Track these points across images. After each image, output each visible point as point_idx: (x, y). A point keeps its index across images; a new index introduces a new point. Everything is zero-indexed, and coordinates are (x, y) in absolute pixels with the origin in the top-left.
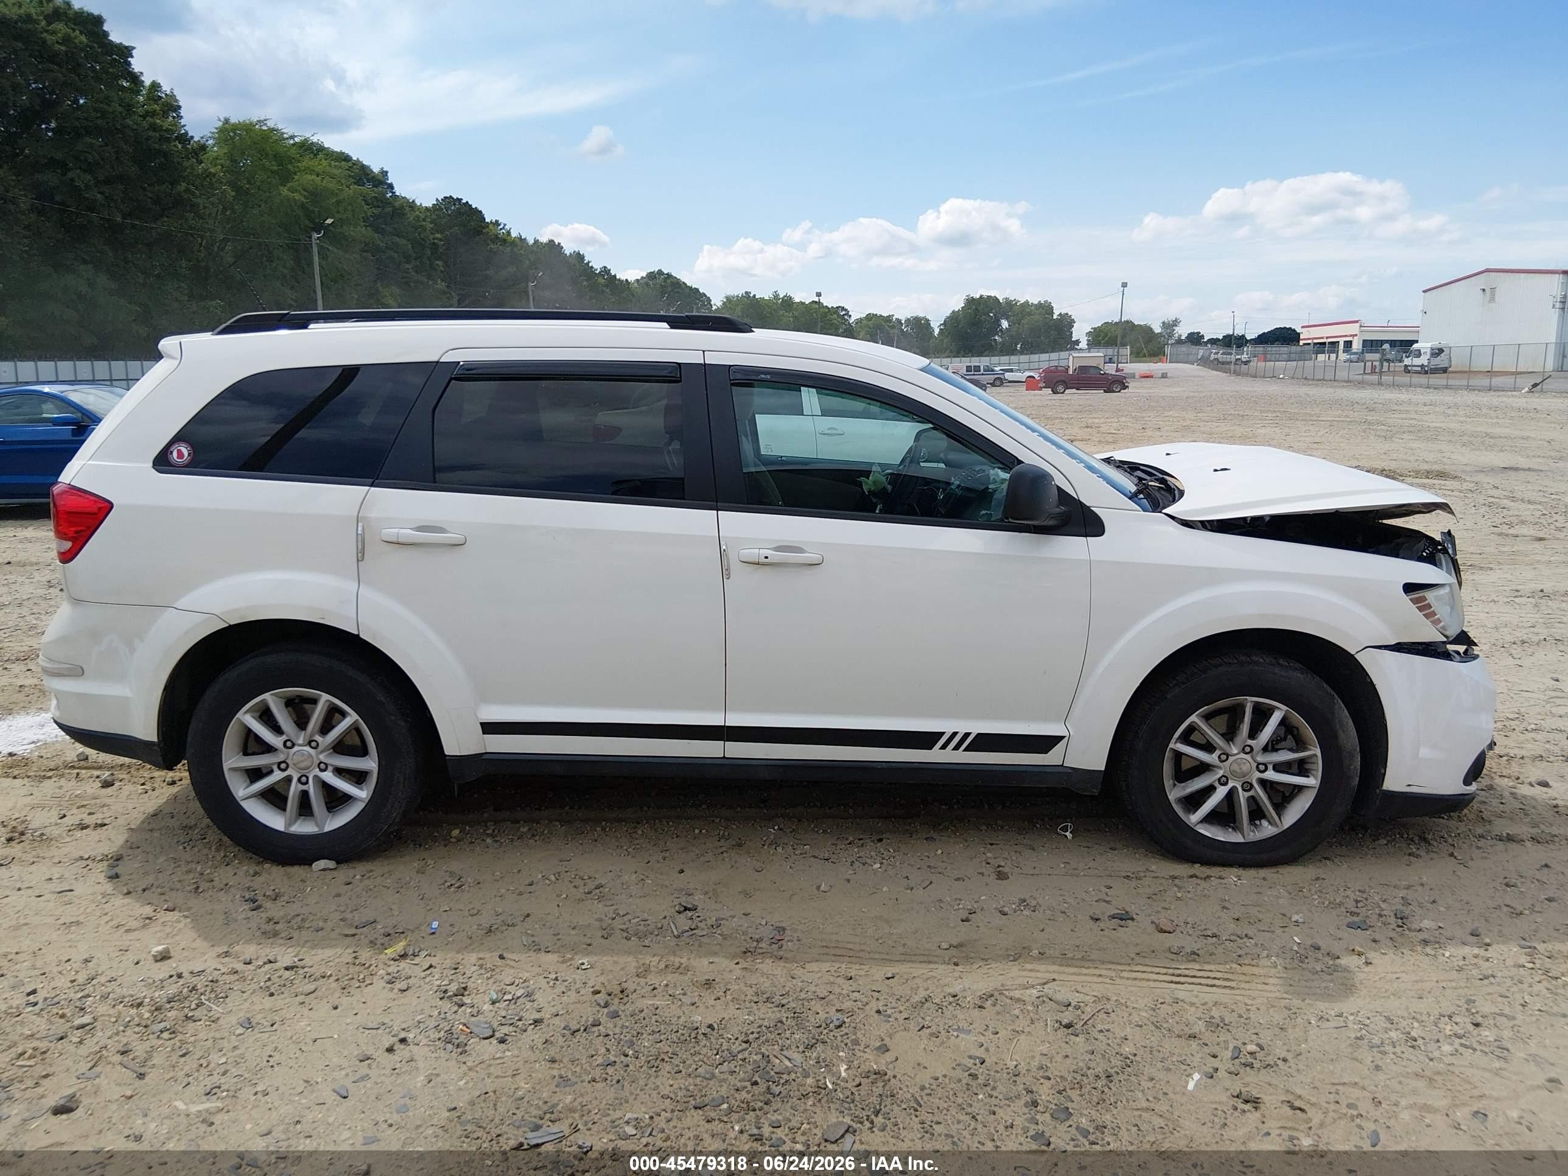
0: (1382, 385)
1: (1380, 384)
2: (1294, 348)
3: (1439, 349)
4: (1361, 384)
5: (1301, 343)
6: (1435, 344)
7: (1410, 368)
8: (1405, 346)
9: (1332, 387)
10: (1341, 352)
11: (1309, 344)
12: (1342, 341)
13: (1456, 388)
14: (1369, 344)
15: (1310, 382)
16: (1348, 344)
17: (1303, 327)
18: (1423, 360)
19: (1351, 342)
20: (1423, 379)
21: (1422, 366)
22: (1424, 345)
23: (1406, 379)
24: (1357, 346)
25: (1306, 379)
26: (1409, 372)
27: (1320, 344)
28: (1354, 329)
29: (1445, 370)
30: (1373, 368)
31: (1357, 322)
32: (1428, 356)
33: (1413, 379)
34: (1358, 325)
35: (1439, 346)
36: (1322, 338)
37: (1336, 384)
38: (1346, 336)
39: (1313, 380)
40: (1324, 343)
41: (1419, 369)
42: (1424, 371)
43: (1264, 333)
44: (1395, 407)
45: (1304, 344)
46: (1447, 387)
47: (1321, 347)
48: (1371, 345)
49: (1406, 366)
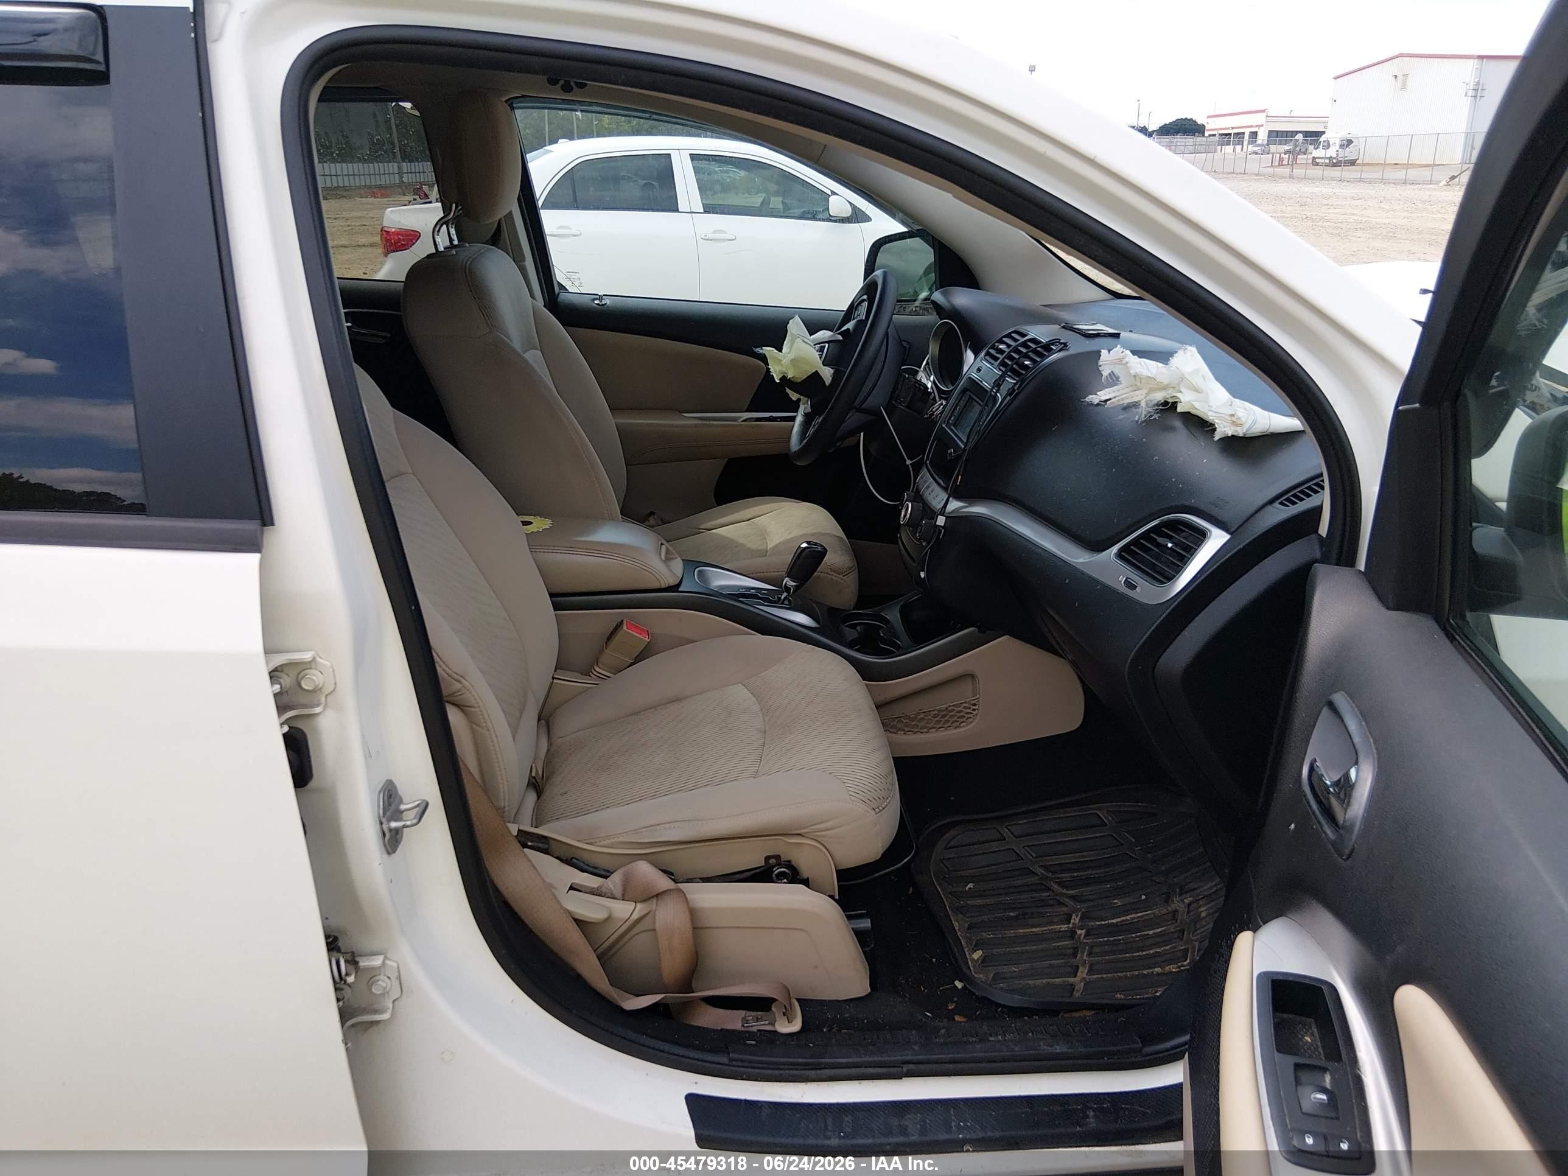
0: (1293, 178)
1: (1291, 177)
2: (1199, 140)
3: (1348, 140)
4: (1273, 177)
5: (1207, 134)
6: (1344, 135)
7: (1317, 161)
8: (1313, 136)
9: (1243, 180)
10: (1246, 143)
11: (1215, 135)
12: (1247, 131)
13: (1370, 182)
14: (1274, 134)
15: (1221, 175)
16: (1254, 135)
17: (1209, 117)
18: (1332, 152)
19: (1257, 132)
20: (1336, 172)
21: (1330, 158)
22: (1333, 135)
23: (1317, 172)
24: (1262, 136)
25: (1215, 172)
26: (1317, 164)
27: (1226, 135)
28: (1260, 119)
29: (1353, 163)
30: (1281, 160)
31: (1264, 111)
32: (1337, 147)
33: (1325, 172)
34: (1264, 115)
35: (1349, 137)
36: (1228, 128)
37: (1246, 177)
38: (1252, 126)
39: (1223, 173)
40: (1230, 134)
41: (1327, 161)
42: (1334, 163)
43: (1165, 125)
44: (1325, 202)
45: (1210, 135)
46: (1361, 180)
47: (1226, 138)
48: (1277, 136)
49: (1314, 158)
